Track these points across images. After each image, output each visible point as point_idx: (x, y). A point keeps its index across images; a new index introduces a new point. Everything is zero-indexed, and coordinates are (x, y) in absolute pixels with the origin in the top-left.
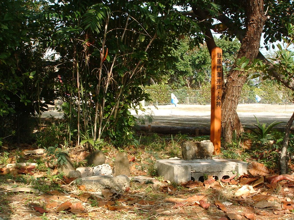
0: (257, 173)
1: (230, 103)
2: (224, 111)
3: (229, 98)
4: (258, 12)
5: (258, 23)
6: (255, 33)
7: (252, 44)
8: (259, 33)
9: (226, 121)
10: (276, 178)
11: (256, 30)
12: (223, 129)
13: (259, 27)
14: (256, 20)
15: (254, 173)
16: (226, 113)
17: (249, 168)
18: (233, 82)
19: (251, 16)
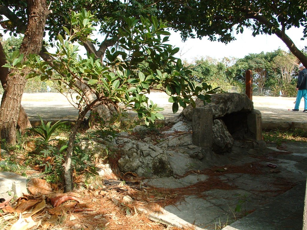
0: (38, 192)
1: (12, 102)
2: (6, 111)
3: (10, 97)
4: (40, 4)
5: (40, 16)
6: (37, 27)
7: (33, 38)
8: (41, 27)
9: (8, 121)
10: (60, 199)
11: (38, 24)
12: (6, 129)
13: (41, 21)
14: (38, 13)
15: (35, 192)
16: (8, 112)
17: (28, 186)
18: (14, 79)
19: (33, 8)
